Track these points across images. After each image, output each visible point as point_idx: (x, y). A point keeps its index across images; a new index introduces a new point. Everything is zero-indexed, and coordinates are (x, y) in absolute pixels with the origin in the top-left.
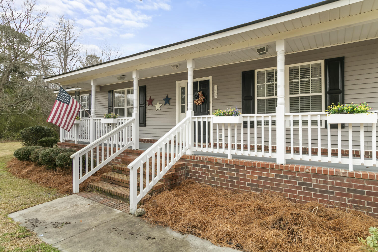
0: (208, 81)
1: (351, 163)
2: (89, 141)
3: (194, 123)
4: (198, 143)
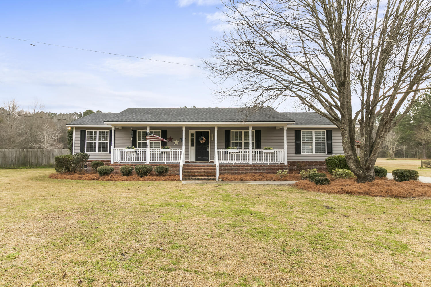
1: (268, 163)
2: (145, 162)
3: (218, 152)
4: (220, 160)
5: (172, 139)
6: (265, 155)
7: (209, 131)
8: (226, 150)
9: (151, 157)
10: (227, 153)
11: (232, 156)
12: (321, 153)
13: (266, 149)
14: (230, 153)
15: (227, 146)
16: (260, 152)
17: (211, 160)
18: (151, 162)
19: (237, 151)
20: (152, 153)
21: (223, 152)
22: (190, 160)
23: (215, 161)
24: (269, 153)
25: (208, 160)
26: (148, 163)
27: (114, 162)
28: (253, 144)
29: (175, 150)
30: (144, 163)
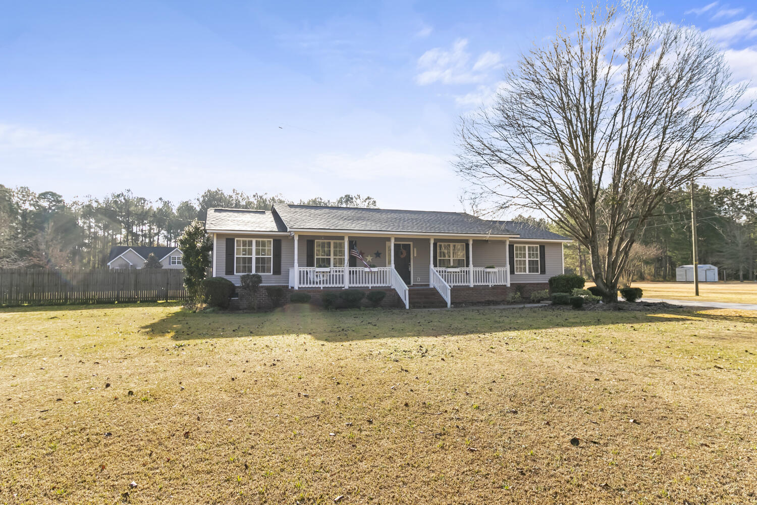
1: (490, 284)
2: (343, 286)
5: (364, 253)
6: (486, 275)
7: (411, 243)
8: (444, 269)
9: (350, 280)
11: (450, 277)
12: (534, 272)
13: (488, 268)
14: (448, 273)
21: (440, 271)
23: (430, 283)
24: (491, 273)
25: (410, 283)
26: (347, 287)
27: (299, 288)
29: (382, 270)
30: (341, 287)
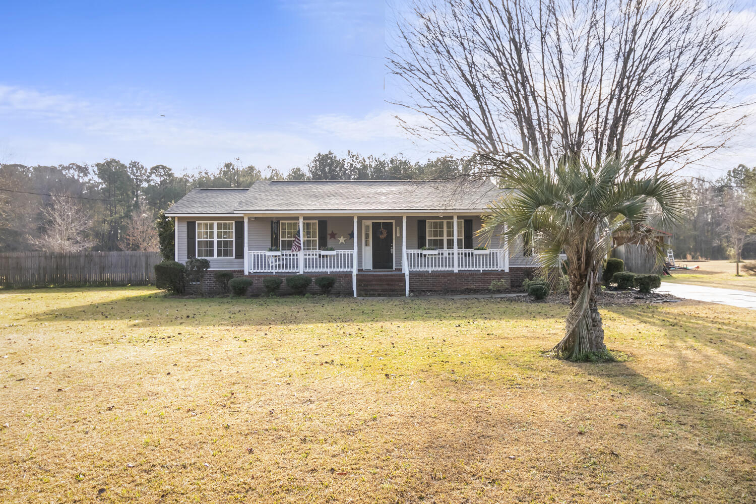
0: (392, 223)
1: (481, 269)
3: (407, 254)
4: (411, 266)
5: (336, 234)
6: (476, 258)
7: (393, 221)
8: (419, 251)
9: (306, 264)
10: (421, 256)
11: (428, 261)
13: (478, 249)
14: (425, 255)
15: (421, 245)
16: (469, 253)
17: (396, 266)
18: (306, 271)
19: (436, 252)
20: (307, 257)
21: (414, 254)
22: (364, 268)
23: (403, 268)
24: (483, 255)
25: (392, 268)
26: (301, 272)
27: (249, 273)
28: (459, 241)
29: (343, 253)
30: (296, 272)
